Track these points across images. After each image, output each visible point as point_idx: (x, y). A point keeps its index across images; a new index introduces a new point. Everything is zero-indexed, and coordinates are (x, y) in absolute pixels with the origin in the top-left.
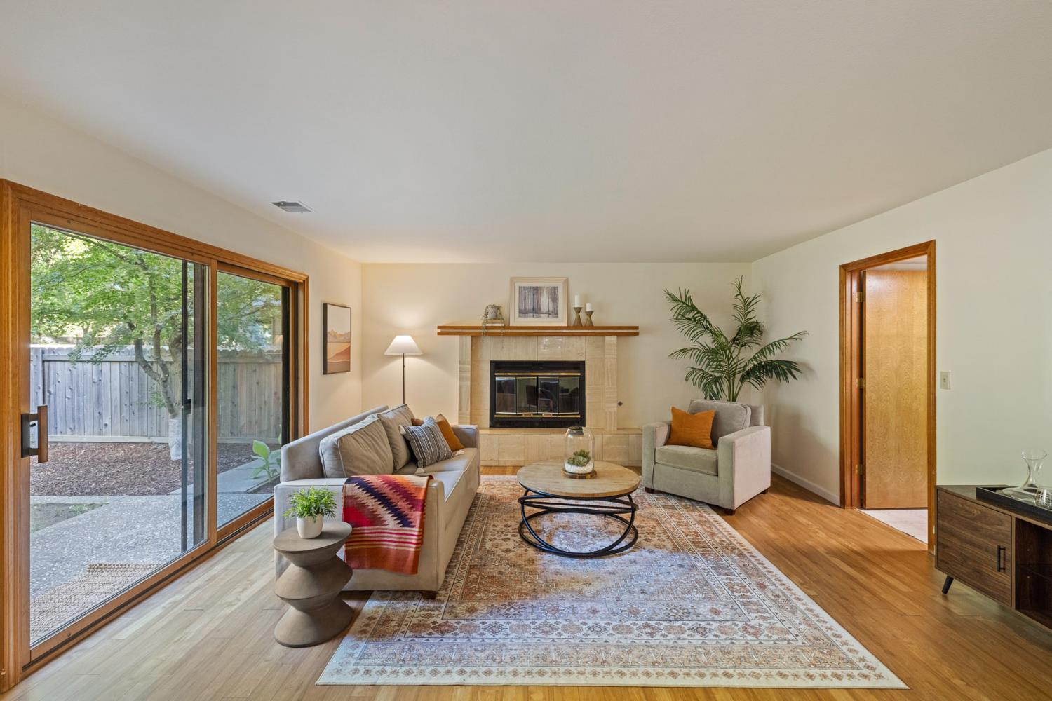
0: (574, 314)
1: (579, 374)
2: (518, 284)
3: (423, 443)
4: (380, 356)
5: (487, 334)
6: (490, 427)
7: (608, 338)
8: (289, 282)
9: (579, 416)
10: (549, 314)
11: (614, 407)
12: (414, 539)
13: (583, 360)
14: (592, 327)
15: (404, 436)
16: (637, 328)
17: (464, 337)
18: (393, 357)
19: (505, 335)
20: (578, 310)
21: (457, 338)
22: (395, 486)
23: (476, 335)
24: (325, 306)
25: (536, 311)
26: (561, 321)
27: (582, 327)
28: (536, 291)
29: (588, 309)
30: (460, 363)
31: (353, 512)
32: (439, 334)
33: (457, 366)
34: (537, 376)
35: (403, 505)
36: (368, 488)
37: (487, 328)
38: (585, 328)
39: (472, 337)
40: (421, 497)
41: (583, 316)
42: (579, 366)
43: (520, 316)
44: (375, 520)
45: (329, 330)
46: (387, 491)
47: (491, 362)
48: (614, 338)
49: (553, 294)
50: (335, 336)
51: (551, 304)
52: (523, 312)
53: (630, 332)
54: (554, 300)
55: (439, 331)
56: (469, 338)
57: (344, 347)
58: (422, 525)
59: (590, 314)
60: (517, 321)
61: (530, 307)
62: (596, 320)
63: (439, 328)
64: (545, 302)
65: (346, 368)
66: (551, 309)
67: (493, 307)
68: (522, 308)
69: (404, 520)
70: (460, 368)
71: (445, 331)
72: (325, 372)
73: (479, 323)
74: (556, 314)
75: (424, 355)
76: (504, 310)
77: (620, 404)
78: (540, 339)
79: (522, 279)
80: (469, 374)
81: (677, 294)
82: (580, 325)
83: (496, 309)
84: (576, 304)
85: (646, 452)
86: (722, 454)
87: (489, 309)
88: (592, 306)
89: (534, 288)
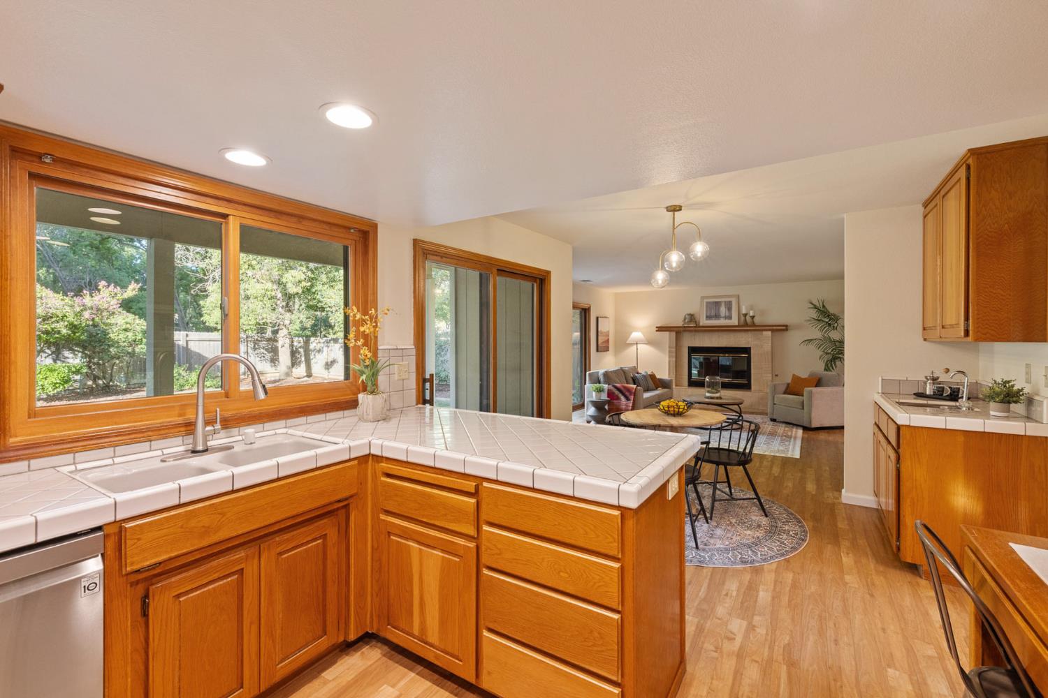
0: (743, 318)
1: (747, 355)
2: (706, 300)
3: (640, 380)
4: (623, 344)
5: (685, 331)
6: (688, 385)
7: (765, 333)
8: (583, 309)
9: (747, 383)
10: (726, 318)
11: (769, 377)
12: (631, 405)
13: (750, 346)
14: (754, 325)
15: (632, 378)
16: (786, 326)
17: (671, 333)
18: (631, 344)
19: (696, 331)
20: (745, 315)
21: (667, 333)
22: (625, 387)
23: (678, 332)
24: (597, 318)
25: (717, 316)
26: (734, 321)
27: (748, 325)
28: (717, 304)
29: (751, 315)
30: (669, 347)
31: (610, 394)
32: (657, 331)
33: (668, 349)
35: (627, 394)
36: (616, 387)
37: (684, 327)
38: (750, 326)
39: (676, 333)
40: (634, 391)
41: (748, 319)
42: (747, 350)
43: (707, 320)
44: (618, 398)
45: (599, 330)
46: (622, 389)
47: (689, 347)
48: (770, 333)
49: (729, 306)
50: (602, 333)
51: (727, 312)
52: (708, 317)
53: (784, 328)
54: (729, 309)
55: (657, 329)
56: (674, 333)
57: (607, 338)
58: (634, 400)
59: (753, 317)
60: (704, 322)
61: (713, 314)
62: (757, 320)
63: (657, 327)
64: (723, 310)
65: (607, 349)
66: (727, 314)
67: (688, 315)
68: (708, 315)
69: (628, 399)
71: (660, 329)
72: (597, 350)
73: (680, 323)
74: (730, 318)
75: (650, 342)
76: (697, 316)
77: (777, 375)
78: (720, 334)
79: (708, 297)
80: (674, 354)
81: (817, 304)
82: (746, 324)
83: (692, 316)
84: (744, 311)
85: (770, 397)
86: (805, 398)
87: (687, 316)
88: (754, 312)
89: (716, 302)
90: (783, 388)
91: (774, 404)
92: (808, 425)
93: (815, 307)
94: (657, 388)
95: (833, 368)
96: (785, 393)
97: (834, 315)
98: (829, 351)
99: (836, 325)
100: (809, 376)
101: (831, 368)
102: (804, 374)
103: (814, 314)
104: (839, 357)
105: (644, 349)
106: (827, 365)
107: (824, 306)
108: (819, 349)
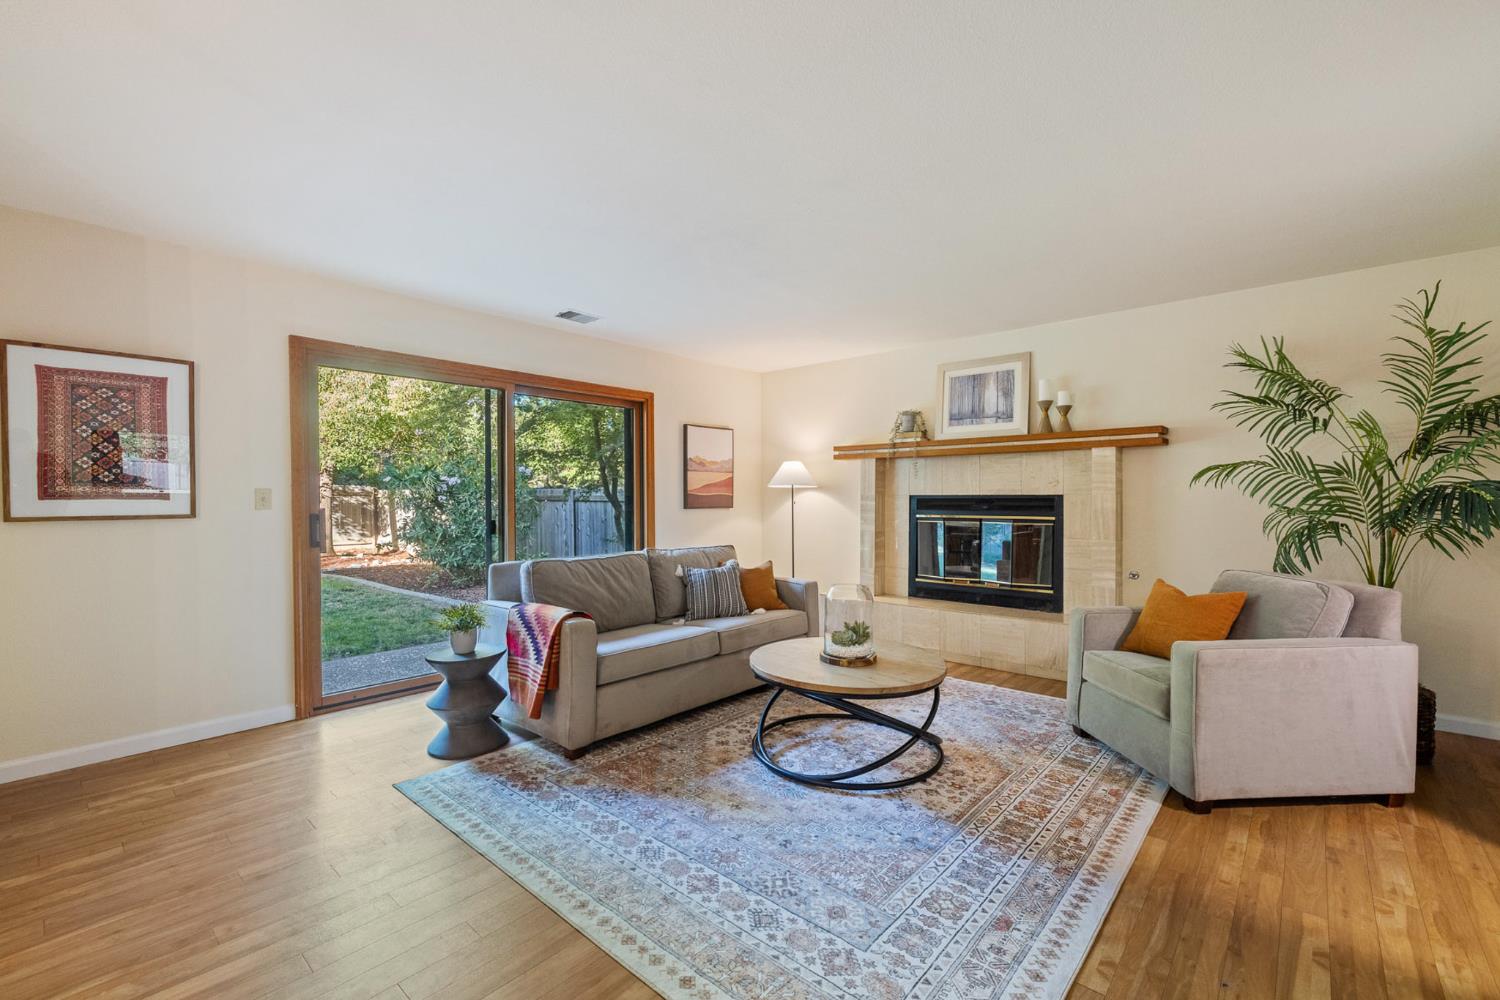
0: (1039, 414)
1: (1053, 518)
2: (949, 375)
5: (897, 455)
6: (910, 595)
7: (1097, 452)
8: (633, 403)
9: (1051, 592)
10: (998, 417)
11: (1109, 579)
13: (1060, 494)
14: (1068, 431)
16: (1164, 431)
17: (867, 461)
18: (782, 493)
19: (919, 455)
20: (1047, 405)
21: (858, 463)
23: (882, 457)
24: (685, 427)
25: (977, 414)
26: (1018, 425)
27: (1055, 435)
28: (978, 381)
29: (1061, 400)
30: (862, 499)
32: (836, 457)
33: (859, 502)
34: (981, 520)
37: (894, 445)
38: (1060, 436)
39: (878, 460)
41: (1056, 418)
42: (1051, 505)
43: (950, 425)
45: (690, 456)
47: (911, 497)
48: (1110, 453)
49: (1006, 383)
50: (702, 464)
51: (1002, 401)
52: (956, 418)
53: (1162, 436)
54: (1008, 393)
55: (837, 453)
56: (872, 462)
57: (724, 476)
59: (1066, 410)
60: (945, 431)
61: (967, 408)
62: (1080, 420)
63: (836, 449)
64: (992, 398)
65: (725, 503)
66: (1002, 408)
67: (905, 413)
68: (955, 411)
70: (862, 506)
71: (844, 453)
72: (686, 506)
73: (887, 436)
74: (1009, 417)
76: (929, 419)
77: (1134, 576)
78: (985, 460)
79: (959, 365)
80: (872, 515)
81: (1259, 354)
82: (1049, 431)
83: (913, 416)
84: (1042, 395)
85: (1072, 658)
87: (904, 418)
88: (1072, 397)
89: (974, 377)
90: (1119, 627)
91: (1083, 681)
92: (1182, 789)
93: (1251, 364)
94: (751, 609)
95: (1306, 564)
96: (1121, 646)
97: (1320, 386)
98: (1292, 504)
99: (1323, 414)
100: (1212, 591)
101: (1297, 561)
102: (1197, 583)
103: (1250, 383)
104: (1335, 526)
105: (811, 501)
106: (1283, 550)
107: (1283, 359)
108: (1252, 495)
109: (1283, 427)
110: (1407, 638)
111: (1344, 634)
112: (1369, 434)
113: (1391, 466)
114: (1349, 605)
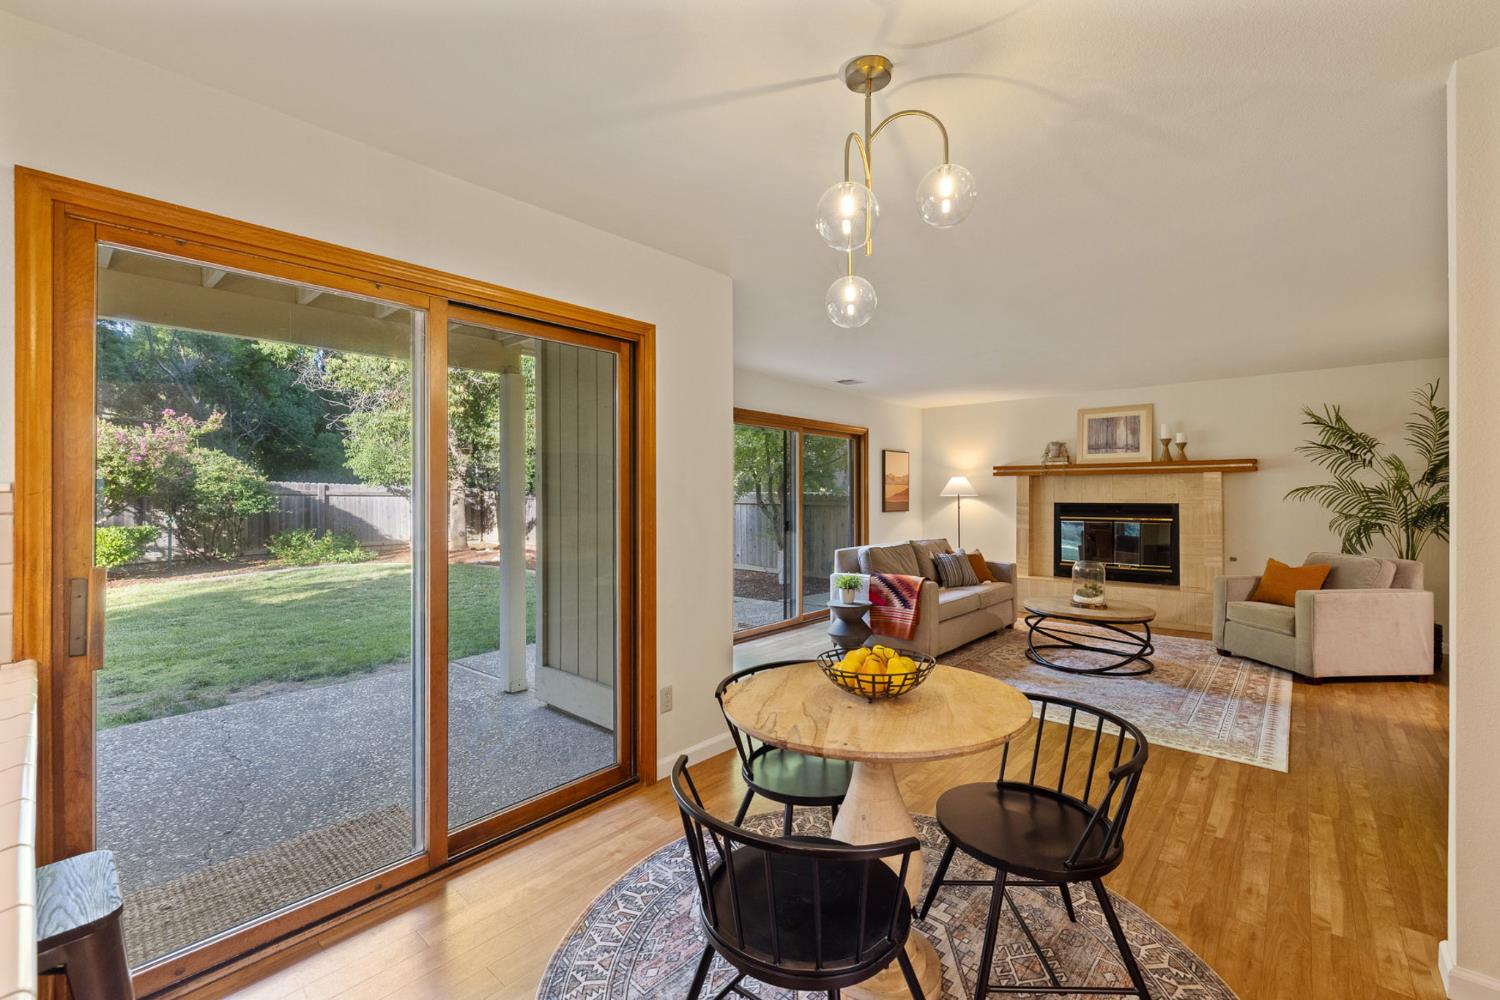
0: (1161, 448)
1: (1171, 520)
2: (1088, 417)
3: (949, 568)
4: (935, 499)
5: (1046, 474)
6: (1055, 575)
7: (1207, 475)
8: (857, 435)
9: (1171, 571)
10: (1127, 448)
11: (1217, 562)
12: (911, 617)
13: (1176, 502)
14: (1184, 460)
15: (933, 561)
16: (1254, 461)
17: (1022, 478)
18: (949, 500)
19: (1067, 474)
20: (1167, 442)
21: (1014, 479)
22: (901, 582)
23: (1035, 476)
24: (884, 452)
25: (1110, 446)
26: (1144, 454)
27: (1174, 462)
28: (1111, 423)
29: (1179, 439)
30: (1018, 504)
31: (874, 594)
32: (995, 474)
33: (1015, 507)
34: (1113, 521)
35: (905, 594)
36: (884, 580)
37: (1046, 467)
38: (1176, 463)
39: (1030, 477)
40: (917, 589)
41: (1174, 451)
42: (1171, 510)
43: (1089, 453)
44: (888, 603)
45: (887, 473)
46: (896, 583)
47: (1056, 504)
48: (1217, 476)
49: (1134, 426)
50: (893, 479)
51: (1130, 437)
52: (1093, 448)
53: (1252, 465)
54: (1135, 431)
55: (996, 471)
56: (1027, 479)
57: (903, 488)
58: (918, 608)
59: (1182, 446)
60: (1084, 456)
61: (1102, 441)
62: (1191, 453)
63: (995, 468)
64: (1122, 434)
65: (904, 507)
66: (1130, 442)
67: (1053, 444)
68: (1093, 443)
69: (906, 604)
70: (1018, 510)
71: (1002, 471)
72: (884, 510)
73: (1038, 461)
74: (1137, 448)
75: (982, 496)
76: (1071, 448)
77: (1233, 559)
78: (1116, 478)
79: (1094, 411)
80: (1027, 517)
81: (1323, 415)
82: (1169, 460)
83: (1060, 446)
84: (1164, 435)
85: (1217, 607)
86: (1299, 610)
87: (1052, 447)
88: (1186, 438)
89: (1108, 419)
90: (1248, 587)
91: (1227, 620)
92: (1304, 672)
93: (1318, 422)
94: (981, 582)
95: (1363, 547)
96: (1250, 598)
97: (1365, 438)
98: (1354, 512)
99: (1369, 456)
100: (1304, 565)
101: (1358, 547)
102: (1295, 560)
103: (1316, 435)
104: (1381, 527)
105: (971, 507)
106: (1348, 539)
107: (1339, 419)
108: (1328, 506)
109: (1341, 464)
110: (1427, 588)
111: (1392, 587)
112: (1397, 469)
113: (1411, 489)
114: (1393, 571)
